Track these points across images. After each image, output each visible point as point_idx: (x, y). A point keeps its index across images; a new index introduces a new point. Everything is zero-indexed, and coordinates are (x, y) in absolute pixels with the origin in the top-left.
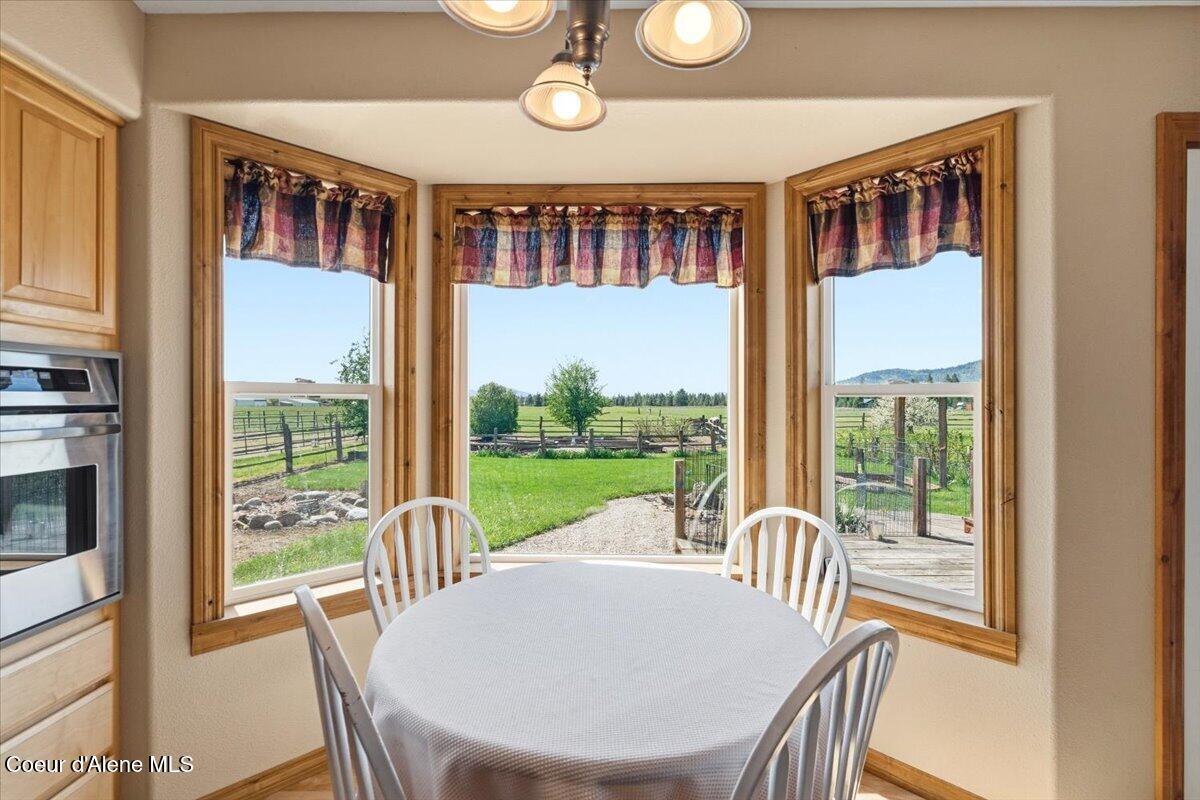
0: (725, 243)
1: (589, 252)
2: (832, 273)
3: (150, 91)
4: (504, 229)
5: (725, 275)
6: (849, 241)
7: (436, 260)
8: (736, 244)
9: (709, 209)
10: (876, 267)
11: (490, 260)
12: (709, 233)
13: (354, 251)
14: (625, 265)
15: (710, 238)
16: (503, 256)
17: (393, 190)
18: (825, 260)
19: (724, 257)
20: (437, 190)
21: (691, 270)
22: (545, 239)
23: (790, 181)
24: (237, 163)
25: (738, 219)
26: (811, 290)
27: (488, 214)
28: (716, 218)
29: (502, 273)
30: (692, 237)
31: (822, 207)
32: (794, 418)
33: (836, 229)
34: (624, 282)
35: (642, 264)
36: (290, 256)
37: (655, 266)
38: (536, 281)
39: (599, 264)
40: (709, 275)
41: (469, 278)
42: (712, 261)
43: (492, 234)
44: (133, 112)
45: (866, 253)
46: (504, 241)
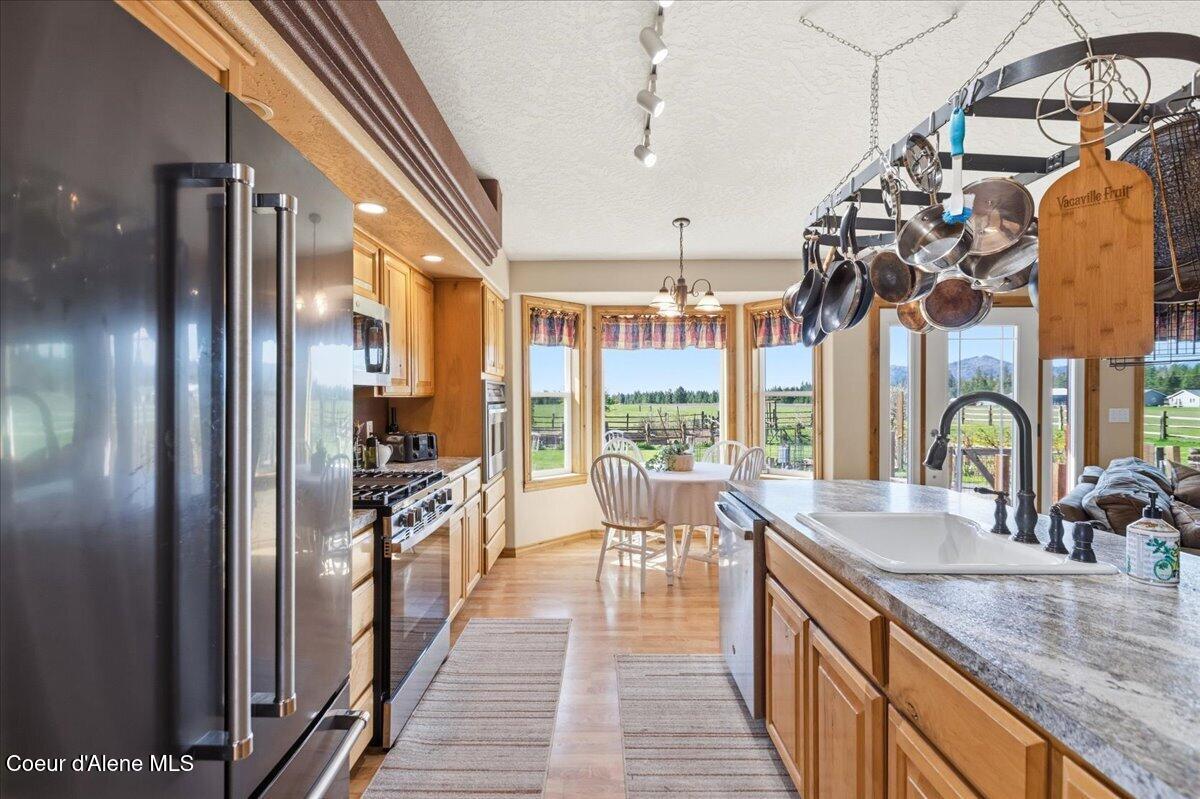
0: (718, 330)
1: (659, 335)
2: (762, 346)
3: (512, 289)
4: (622, 324)
5: (718, 343)
6: (769, 334)
7: (594, 338)
8: (723, 332)
9: (711, 316)
10: (778, 345)
11: (616, 338)
12: (712, 326)
13: (565, 338)
14: (675, 340)
15: (712, 327)
16: (622, 336)
17: (578, 310)
18: (760, 340)
19: (718, 335)
20: (594, 308)
21: (703, 343)
22: (640, 328)
23: (745, 306)
24: (533, 309)
25: (724, 319)
26: (755, 351)
27: (615, 318)
28: (714, 319)
29: (621, 343)
30: (704, 328)
31: (759, 317)
32: (748, 405)
33: (764, 327)
34: (675, 348)
35: (682, 339)
36: (547, 342)
37: (688, 341)
38: (636, 347)
39: (664, 340)
40: (711, 345)
41: (609, 346)
42: (713, 338)
43: (618, 327)
44: (507, 298)
45: (775, 338)
46: (622, 329)
